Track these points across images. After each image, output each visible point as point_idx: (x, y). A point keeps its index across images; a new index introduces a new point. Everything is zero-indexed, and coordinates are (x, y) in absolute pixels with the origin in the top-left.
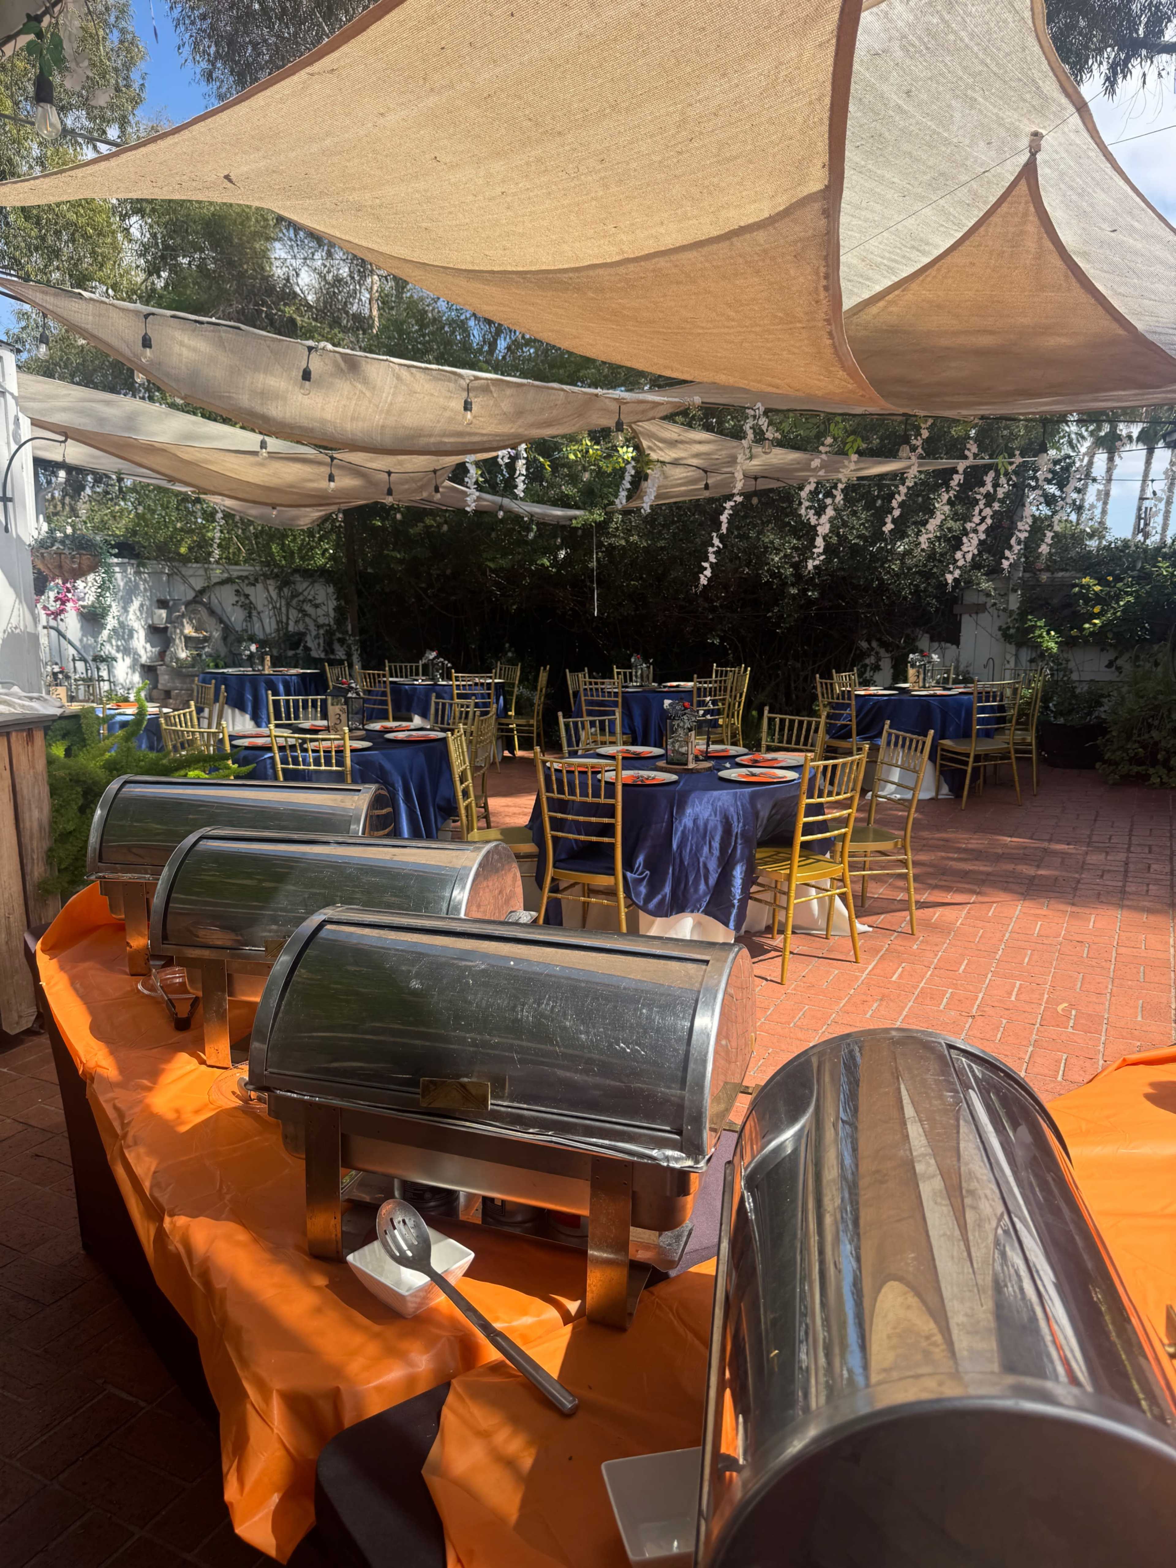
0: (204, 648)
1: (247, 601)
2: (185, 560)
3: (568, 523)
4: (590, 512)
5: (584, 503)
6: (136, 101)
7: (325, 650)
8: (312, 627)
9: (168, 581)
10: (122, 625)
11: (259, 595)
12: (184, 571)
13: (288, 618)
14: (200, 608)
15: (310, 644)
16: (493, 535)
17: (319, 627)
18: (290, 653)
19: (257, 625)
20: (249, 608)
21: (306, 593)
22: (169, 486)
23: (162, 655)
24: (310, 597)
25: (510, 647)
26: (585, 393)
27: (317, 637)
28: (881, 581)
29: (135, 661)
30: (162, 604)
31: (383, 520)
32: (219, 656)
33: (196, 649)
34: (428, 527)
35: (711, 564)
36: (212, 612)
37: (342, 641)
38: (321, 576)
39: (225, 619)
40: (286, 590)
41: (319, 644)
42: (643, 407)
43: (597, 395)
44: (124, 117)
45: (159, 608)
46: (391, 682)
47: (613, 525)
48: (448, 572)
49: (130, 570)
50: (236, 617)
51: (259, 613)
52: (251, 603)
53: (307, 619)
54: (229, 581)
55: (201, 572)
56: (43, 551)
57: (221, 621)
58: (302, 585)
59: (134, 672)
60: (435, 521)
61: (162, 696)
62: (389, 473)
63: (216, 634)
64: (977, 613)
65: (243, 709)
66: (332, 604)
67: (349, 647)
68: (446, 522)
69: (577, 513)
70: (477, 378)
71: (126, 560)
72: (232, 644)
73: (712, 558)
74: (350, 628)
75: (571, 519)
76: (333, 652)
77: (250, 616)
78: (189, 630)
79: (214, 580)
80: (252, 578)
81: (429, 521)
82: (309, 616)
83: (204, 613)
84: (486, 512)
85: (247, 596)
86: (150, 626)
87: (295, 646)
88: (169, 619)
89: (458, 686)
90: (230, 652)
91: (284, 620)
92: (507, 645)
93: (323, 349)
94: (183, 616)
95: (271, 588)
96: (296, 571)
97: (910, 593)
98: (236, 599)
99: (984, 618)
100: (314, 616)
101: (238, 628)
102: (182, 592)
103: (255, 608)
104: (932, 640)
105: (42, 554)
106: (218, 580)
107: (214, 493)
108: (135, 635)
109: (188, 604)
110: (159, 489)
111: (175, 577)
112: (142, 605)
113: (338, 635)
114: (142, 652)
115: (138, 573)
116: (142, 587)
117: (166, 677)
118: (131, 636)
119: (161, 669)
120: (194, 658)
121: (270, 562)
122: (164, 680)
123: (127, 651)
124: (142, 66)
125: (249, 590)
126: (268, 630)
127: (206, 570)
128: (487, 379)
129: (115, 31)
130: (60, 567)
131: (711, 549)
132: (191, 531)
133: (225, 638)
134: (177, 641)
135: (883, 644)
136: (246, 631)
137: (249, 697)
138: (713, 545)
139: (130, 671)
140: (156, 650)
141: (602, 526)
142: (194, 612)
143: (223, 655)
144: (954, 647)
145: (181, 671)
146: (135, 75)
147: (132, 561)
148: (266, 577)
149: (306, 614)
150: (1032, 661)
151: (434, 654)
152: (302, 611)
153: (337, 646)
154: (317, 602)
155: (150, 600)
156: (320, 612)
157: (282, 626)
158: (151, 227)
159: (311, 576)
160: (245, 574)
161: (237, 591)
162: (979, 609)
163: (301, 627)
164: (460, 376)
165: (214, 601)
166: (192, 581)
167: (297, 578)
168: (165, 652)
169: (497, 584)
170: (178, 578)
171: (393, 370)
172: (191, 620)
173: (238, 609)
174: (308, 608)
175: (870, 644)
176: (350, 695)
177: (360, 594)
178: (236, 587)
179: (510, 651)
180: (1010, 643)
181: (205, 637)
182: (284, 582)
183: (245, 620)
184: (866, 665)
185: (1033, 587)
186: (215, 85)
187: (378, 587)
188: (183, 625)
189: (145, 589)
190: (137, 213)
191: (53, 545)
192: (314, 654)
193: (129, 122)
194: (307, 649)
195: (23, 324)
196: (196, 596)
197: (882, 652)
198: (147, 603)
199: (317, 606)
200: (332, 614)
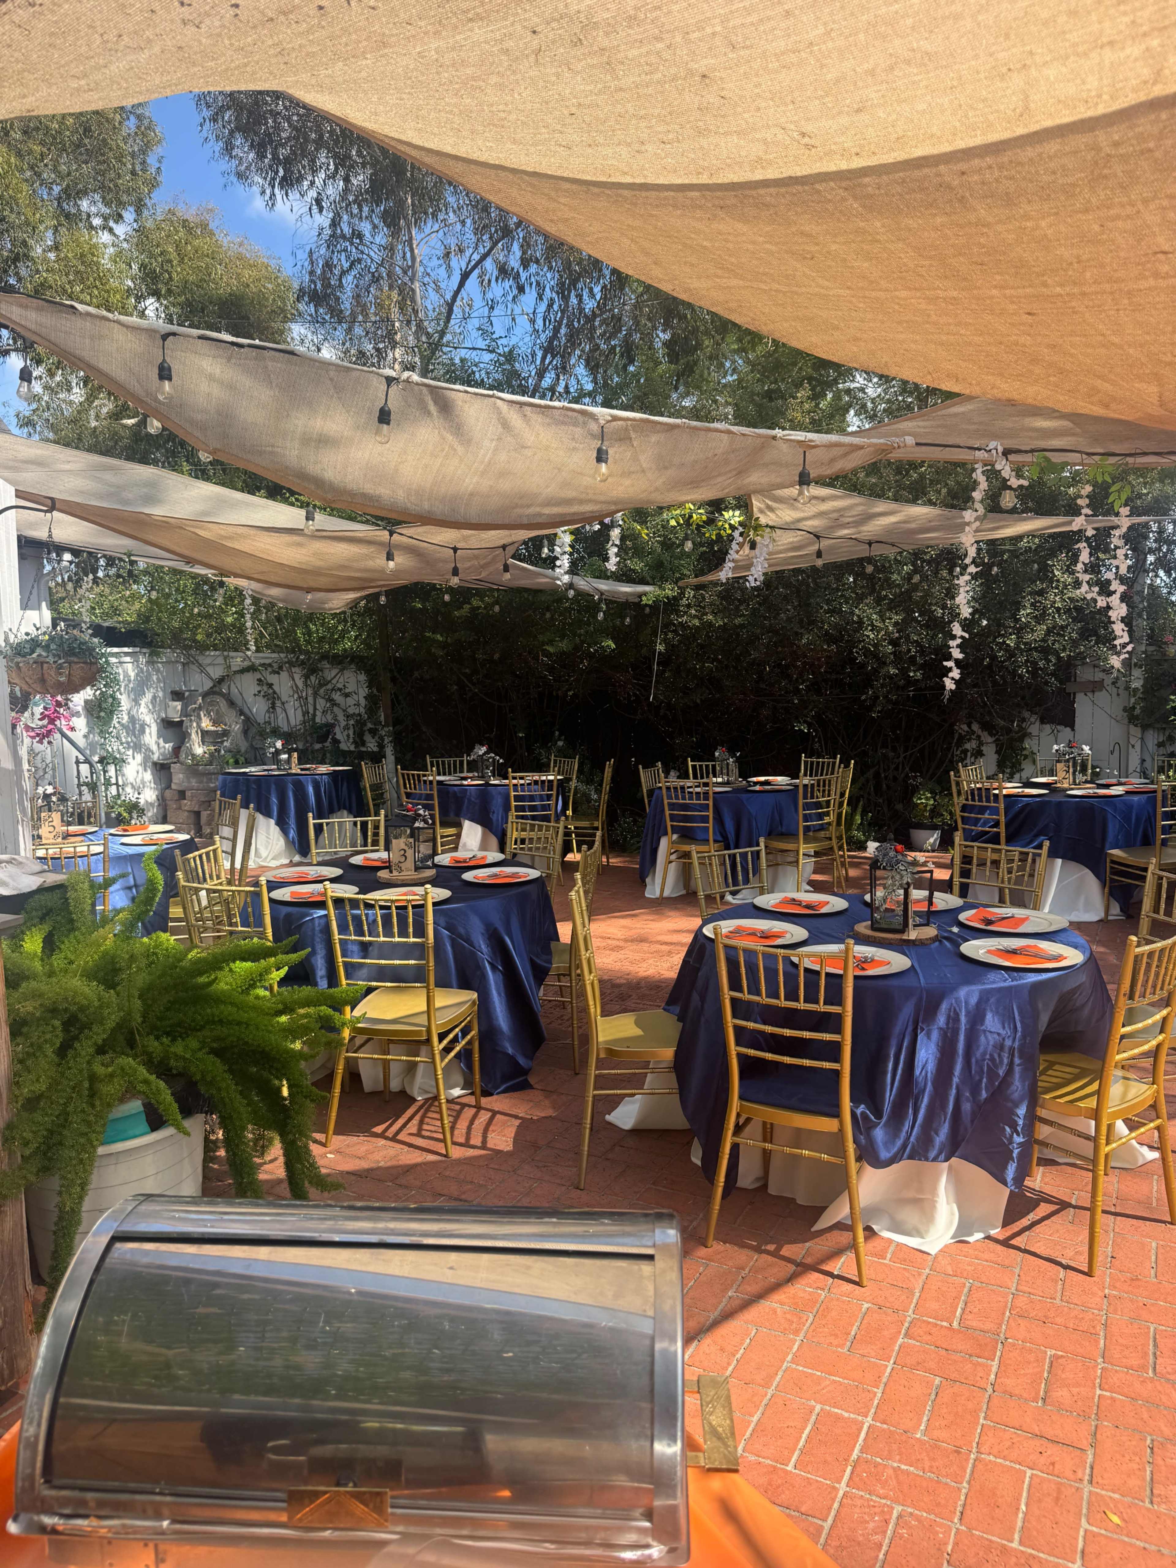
0: (222, 742)
1: (271, 691)
2: (203, 648)
3: (637, 600)
4: (660, 587)
5: (653, 578)
6: (153, 184)
7: (355, 742)
8: (341, 717)
9: (184, 671)
10: (133, 719)
11: (283, 684)
12: (201, 659)
13: (315, 709)
14: (219, 699)
15: (339, 736)
16: (548, 615)
17: (348, 717)
18: (318, 746)
19: (281, 716)
20: (272, 698)
21: (334, 681)
22: (187, 568)
23: (176, 751)
24: (340, 686)
25: (560, 735)
26: (759, 436)
27: (346, 728)
28: (994, 658)
29: (146, 759)
30: (177, 695)
31: (423, 601)
32: (239, 752)
33: (214, 743)
34: (474, 609)
35: (958, 663)
36: (232, 704)
37: (373, 732)
38: (352, 661)
39: (246, 710)
40: (313, 678)
41: (348, 736)
42: (836, 451)
43: (774, 438)
44: (141, 200)
45: (173, 700)
46: (440, 783)
47: (684, 602)
48: (496, 656)
49: (142, 660)
50: (258, 708)
51: (283, 703)
52: (275, 692)
53: (335, 709)
54: (252, 669)
55: (220, 660)
56: (19, 659)
57: (242, 713)
58: (330, 673)
59: (145, 770)
60: (482, 601)
61: (176, 797)
62: (455, 549)
63: (237, 728)
64: (1093, 692)
65: (268, 814)
66: (363, 692)
67: (382, 738)
68: (497, 602)
69: (647, 588)
70: (615, 418)
71: (138, 649)
72: (253, 738)
73: (957, 654)
74: (382, 718)
75: (640, 596)
76: (363, 743)
77: (273, 707)
78: (206, 724)
79: (234, 669)
80: (275, 666)
81: (475, 602)
82: (338, 705)
83: (223, 704)
84: (541, 591)
85: (270, 686)
86: (163, 720)
87: (322, 739)
88: (185, 713)
89: (515, 785)
90: (252, 746)
91: (311, 711)
92: (557, 733)
93: (407, 381)
94: (200, 708)
95: (297, 677)
96: (324, 657)
97: (1027, 672)
98: (259, 688)
99: (1102, 697)
100: (343, 705)
101: (261, 720)
102: (199, 682)
103: (279, 698)
104: (1042, 722)
105: (17, 663)
106: (237, 668)
107: (236, 576)
108: (147, 730)
109: (205, 695)
110: (175, 572)
111: (191, 666)
112: (154, 697)
113: (369, 725)
114: (154, 748)
115: (149, 663)
116: (155, 678)
117: (181, 776)
118: (142, 731)
119: (175, 768)
120: (211, 755)
121: (295, 649)
122: (179, 778)
123: (137, 747)
124: (158, 150)
125: (273, 679)
126: (293, 723)
127: (225, 658)
128: (628, 419)
129: (132, 118)
130: (43, 680)
131: (953, 643)
132: (208, 617)
133: (245, 732)
134: (193, 736)
135: (988, 727)
136: (270, 723)
137: (274, 800)
138: (954, 637)
139: (140, 769)
140: (169, 746)
141: (672, 605)
142: (211, 704)
143: (243, 750)
144: (1068, 729)
145: (195, 768)
146: (152, 160)
147: (144, 650)
148: (291, 664)
149: (334, 703)
150: (1160, 745)
151: (484, 749)
152: (330, 700)
153: (368, 737)
154: (347, 691)
155: (164, 691)
156: (350, 701)
157: (308, 718)
158: (166, 307)
159: (340, 663)
160: (267, 661)
161: (259, 680)
162: (1096, 687)
163: (329, 718)
164: (592, 416)
165: (234, 691)
166: (210, 670)
167: (325, 664)
168: (180, 747)
169: (551, 669)
170: (194, 667)
171: (499, 412)
172: (208, 713)
173: (260, 699)
174: (337, 696)
175: (969, 727)
176: (417, 825)
177: (393, 680)
178: (258, 676)
179: (560, 740)
180: (1136, 726)
181: (224, 730)
182: (311, 670)
183: (268, 711)
184: (967, 750)
185: (1159, 663)
186: (235, 162)
187: (416, 674)
188: (200, 719)
189: (158, 679)
190: (153, 295)
191: (33, 652)
192: (343, 746)
193: (145, 204)
194: (336, 742)
195: (34, 406)
196: (214, 686)
197: (987, 738)
198: (161, 694)
199: (347, 695)
200: (363, 702)
